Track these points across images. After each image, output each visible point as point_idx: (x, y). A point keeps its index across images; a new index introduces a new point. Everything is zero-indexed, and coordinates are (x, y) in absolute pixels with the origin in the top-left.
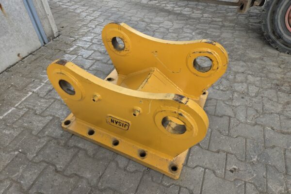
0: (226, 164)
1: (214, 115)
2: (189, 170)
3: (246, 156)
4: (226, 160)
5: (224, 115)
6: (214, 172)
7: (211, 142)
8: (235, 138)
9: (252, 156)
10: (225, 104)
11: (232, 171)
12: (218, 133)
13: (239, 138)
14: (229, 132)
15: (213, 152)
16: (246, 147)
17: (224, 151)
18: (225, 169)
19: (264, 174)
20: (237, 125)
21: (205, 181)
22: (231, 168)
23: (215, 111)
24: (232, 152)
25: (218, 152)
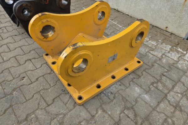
0: (29, 78)
1: (59, 96)
2: (43, 63)
3: (21, 90)
4: (30, 80)
5: (53, 103)
6: (32, 71)
7: (45, 80)
8: (34, 94)
9: (17, 93)
10: (61, 114)
11: (24, 77)
12: (46, 88)
13: (32, 97)
14: (40, 95)
15: (40, 77)
16: (23, 95)
17: (34, 82)
18: (28, 76)
19: (5, 90)
20: (39, 104)
21: (33, 65)
22: (25, 79)
23: (61, 100)
24: (30, 85)
25: (37, 79)
